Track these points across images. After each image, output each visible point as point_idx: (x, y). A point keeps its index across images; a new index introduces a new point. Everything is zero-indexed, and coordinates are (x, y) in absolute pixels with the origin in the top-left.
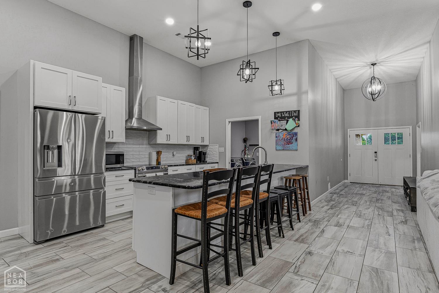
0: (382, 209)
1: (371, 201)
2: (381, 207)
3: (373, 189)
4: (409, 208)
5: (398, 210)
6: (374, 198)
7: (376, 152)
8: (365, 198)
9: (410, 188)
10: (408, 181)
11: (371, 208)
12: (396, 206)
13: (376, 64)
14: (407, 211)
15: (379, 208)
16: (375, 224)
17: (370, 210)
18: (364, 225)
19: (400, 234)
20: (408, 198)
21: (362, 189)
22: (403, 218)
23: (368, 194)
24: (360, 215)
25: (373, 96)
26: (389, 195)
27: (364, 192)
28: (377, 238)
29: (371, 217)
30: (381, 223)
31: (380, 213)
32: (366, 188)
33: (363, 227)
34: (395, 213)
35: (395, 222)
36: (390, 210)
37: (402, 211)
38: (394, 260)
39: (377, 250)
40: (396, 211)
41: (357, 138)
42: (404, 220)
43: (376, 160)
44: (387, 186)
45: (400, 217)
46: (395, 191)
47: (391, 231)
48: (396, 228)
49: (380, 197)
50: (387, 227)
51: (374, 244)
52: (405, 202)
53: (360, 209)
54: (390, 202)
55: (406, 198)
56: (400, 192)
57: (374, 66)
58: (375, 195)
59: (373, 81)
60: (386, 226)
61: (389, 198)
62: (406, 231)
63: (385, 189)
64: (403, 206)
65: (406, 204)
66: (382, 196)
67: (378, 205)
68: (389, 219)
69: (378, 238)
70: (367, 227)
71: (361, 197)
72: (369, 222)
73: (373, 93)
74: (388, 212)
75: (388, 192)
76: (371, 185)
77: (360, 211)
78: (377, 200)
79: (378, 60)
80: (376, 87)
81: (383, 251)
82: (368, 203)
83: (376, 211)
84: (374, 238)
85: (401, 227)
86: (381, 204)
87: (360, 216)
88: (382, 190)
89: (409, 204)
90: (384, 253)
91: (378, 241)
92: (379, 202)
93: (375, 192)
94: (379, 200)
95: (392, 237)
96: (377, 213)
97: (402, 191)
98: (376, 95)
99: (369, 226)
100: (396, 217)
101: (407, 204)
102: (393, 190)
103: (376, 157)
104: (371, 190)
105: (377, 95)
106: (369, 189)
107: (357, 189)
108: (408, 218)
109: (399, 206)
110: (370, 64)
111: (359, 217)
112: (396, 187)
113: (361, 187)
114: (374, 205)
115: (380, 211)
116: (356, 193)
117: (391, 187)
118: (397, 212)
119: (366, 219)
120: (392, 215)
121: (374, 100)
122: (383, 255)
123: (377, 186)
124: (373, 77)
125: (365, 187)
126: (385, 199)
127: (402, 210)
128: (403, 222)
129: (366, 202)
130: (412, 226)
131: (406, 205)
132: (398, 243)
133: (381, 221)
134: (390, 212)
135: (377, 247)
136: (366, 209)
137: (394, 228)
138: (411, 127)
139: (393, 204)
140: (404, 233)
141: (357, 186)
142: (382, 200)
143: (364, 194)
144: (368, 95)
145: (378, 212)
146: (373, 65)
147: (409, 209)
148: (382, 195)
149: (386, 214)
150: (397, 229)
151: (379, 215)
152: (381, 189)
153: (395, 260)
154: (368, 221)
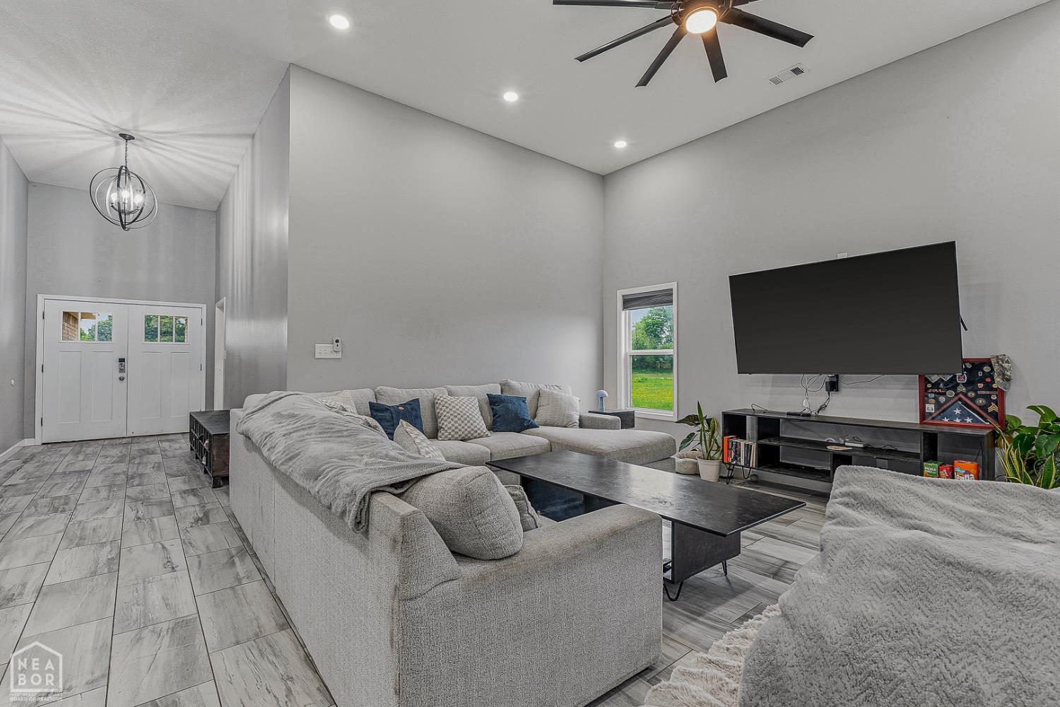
0: (145, 500)
1: (110, 487)
2: (142, 496)
3: (115, 452)
4: (207, 480)
5: (185, 492)
6: (119, 474)
7: (124, 359)
8: (94, 481)
9: (210, 437)
10: (204, 421)
11: (114, 505)
12: (178, 484)
13: (134, 138)
14: (203, 490)
15: (136, 500)
16: (130, 549)
17: (111, 512)
18: (97, 563)
19: (199, 556)
20: (204, 458)
21: (81, 457)
22: (197, 508)
23: (103, 467)
24: (81, 538)
25: (123, 216)
26: (156, 460)
27: (89, 464)
28: (141, 593)
29: (115, 533)
30: (148, 540)
31: (140, 512)
32: (94, 454)
33: (94, 574)
34: (178, 502)
35: (181, 526)
36: (166, 496)
37: (193, 492)
38: (197, 641)
39: (146, 633)
40: (179, 496)
41: (66, 324)
42: (201, 515)
43: (122, 379)
44: (148, 439)
45: (192, 509)
46: (170, 447)
47: (178, 558)
48: (186, 541)
49: (135, 469)
50: (164, 547)
51: (134, 618)
52: (195, 470)
53: (79, 519)
54: (161, 477)
55: (197, 458)
56: (181, 448)
57: (127, 140)
58: (122, 467)
59: (123, 177)
60: (160, 546)
61: (158, 467)
62: (211, 539)
63: (144, 446)
64: (193, 478)
65: (198, 473)
66: (140, 467)
67: (133, 491)
68: (166, 522)
69: (145, 589)
70: (106, 570)
71: (81, 482)
72: (111, 551)
73: (122, 208)
74: (160, 504)
75: (153, 453)
76: (106, 442)
77: (80, 522)
78: (129, 478)
79: (138, 131)
80: (132, 197)
81: (165, 626)
82: (104, 494)
83: (128, 509)
84: (131, 595)
85: (197, 535)
86: (140, 487)
87: (82, 541)
88: (139, 451)
89: (206, 472)
90: (167, 632)
91: (145, 604)
92: (135, 484)
93: (121, 459)
94: (133, 477)
95: (182, 573)
96: (131, 514)
97: (184, 445)
98: (131, 215)
99: (114, 563)
100: (182, 512)
101: (201, 473)
102: (166, 445)
103: (122, 370)
104: (110, 456)
105: (131, 217)
106: (103, 453)
107: (66, 461)
108: (209, 507)
109: (185, 482)
110: (115, 132)
111: (78, 545)
112: (170, 437)
113: (79, 452)
114: (122, 494)
115: (142, 509)
116: (65, 473)
117: (159, 438)
118: (182, 497)
119: (103, 545)
120: (171, 510)
121: (124, 228)
122: (167, 639)
123: (124, 441)
124: (124, 168)
125: (89, 450)
126: (148, 470)
127: (193, 490)
128: (200, 519)
129: (98, 492)
130: (221, 523)
131: (198, 477)
132: (198, 582)
133: (145, 534)
134: (167, 502)
135: (145, 623)
136: (100, 511)
137: (183, 542)
138: (204, 307)
139: (170, 480)
140: (208, 548)
141: (66, 450)
142: (141, 475)
143: (90, 471)
144: (108, 211)
145: (135, 512)
146: (127, 137)
147: (207, 484)
148: (139, 464)
149: (155, 511)
150: (191, 544)
151: (139, 518)
152: (135, 447)
153: (199, 640)
154: (108, 548)
